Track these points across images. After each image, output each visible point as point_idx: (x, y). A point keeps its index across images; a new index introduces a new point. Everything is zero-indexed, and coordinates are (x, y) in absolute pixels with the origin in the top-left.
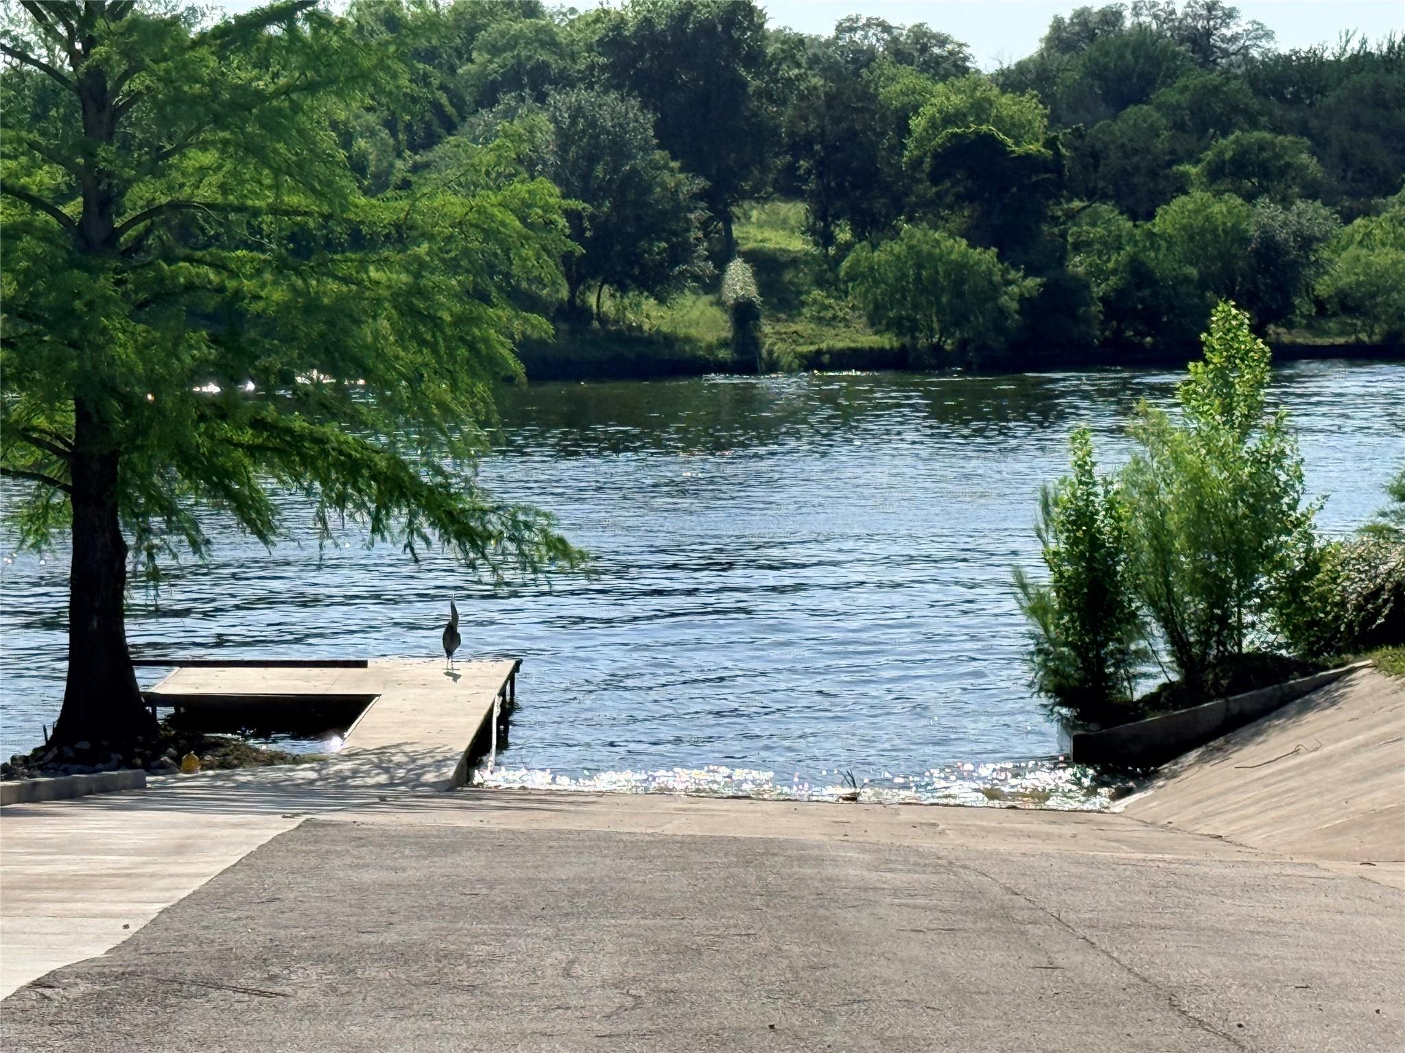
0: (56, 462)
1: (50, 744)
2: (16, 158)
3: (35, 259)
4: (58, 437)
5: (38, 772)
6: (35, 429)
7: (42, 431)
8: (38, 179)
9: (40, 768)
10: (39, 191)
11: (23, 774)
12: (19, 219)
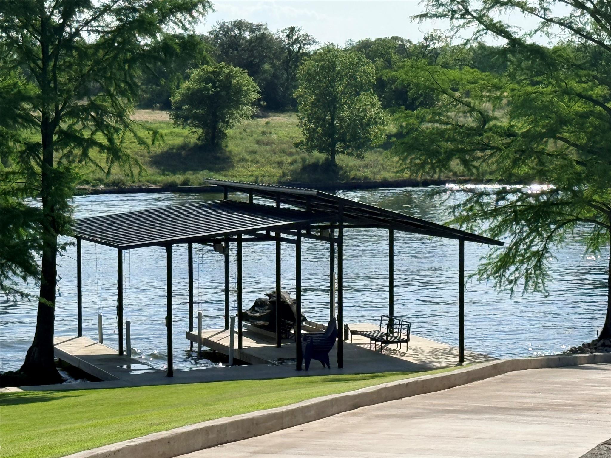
0: (603, 215)
1: (600, 338)
2: (587, 83)
3: (595, 127)
4: (604, 204)
5: (594, 351)
6: (594, 201)
7: (596, 202)
8: (596, 92)
9: (595, 349)
10: (597, 97)
11: (588, 351)
12: (588, 109)
